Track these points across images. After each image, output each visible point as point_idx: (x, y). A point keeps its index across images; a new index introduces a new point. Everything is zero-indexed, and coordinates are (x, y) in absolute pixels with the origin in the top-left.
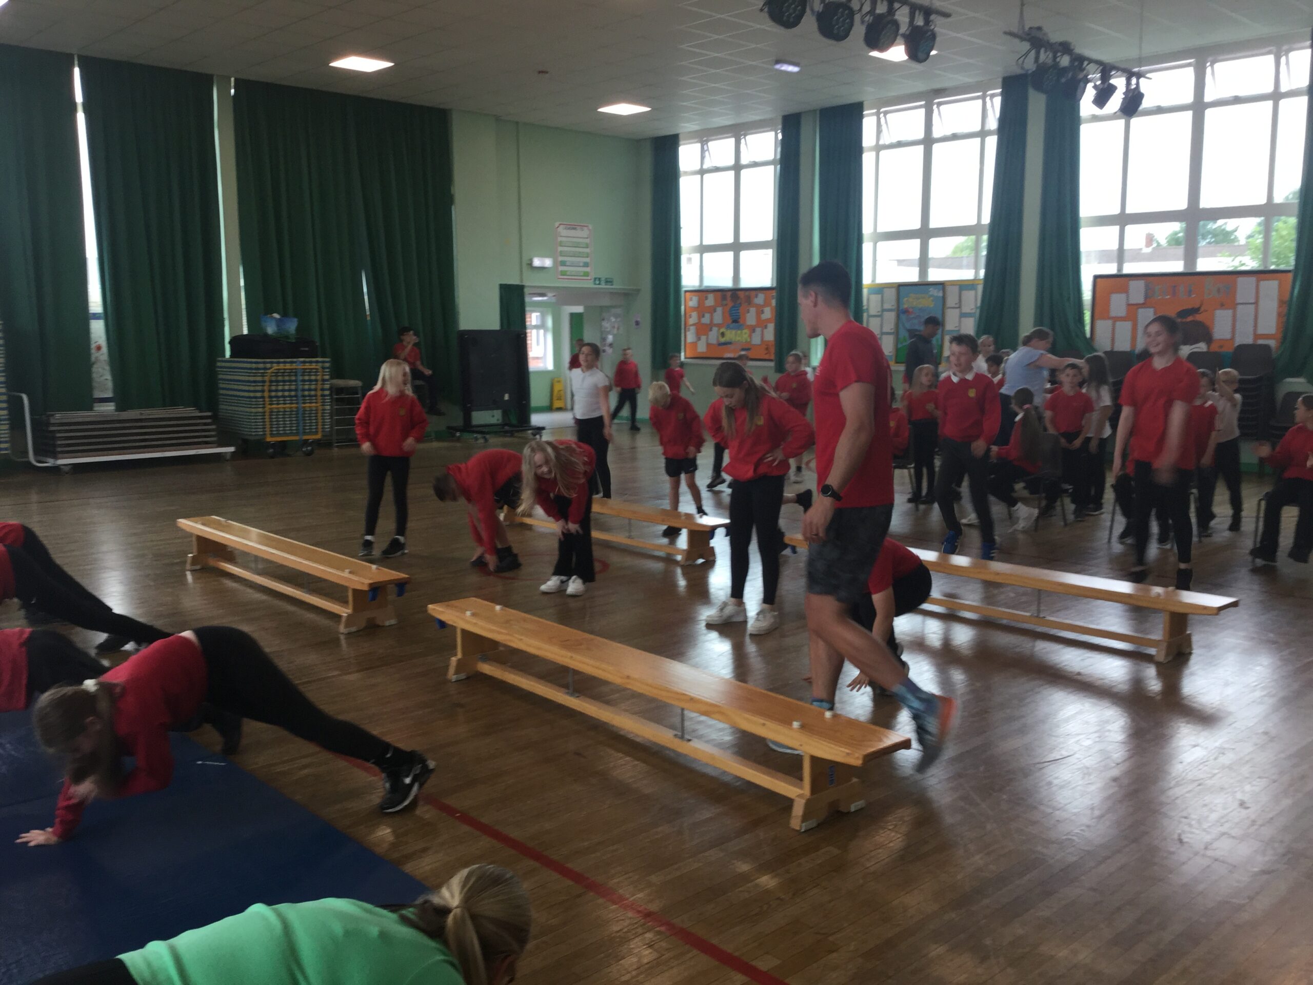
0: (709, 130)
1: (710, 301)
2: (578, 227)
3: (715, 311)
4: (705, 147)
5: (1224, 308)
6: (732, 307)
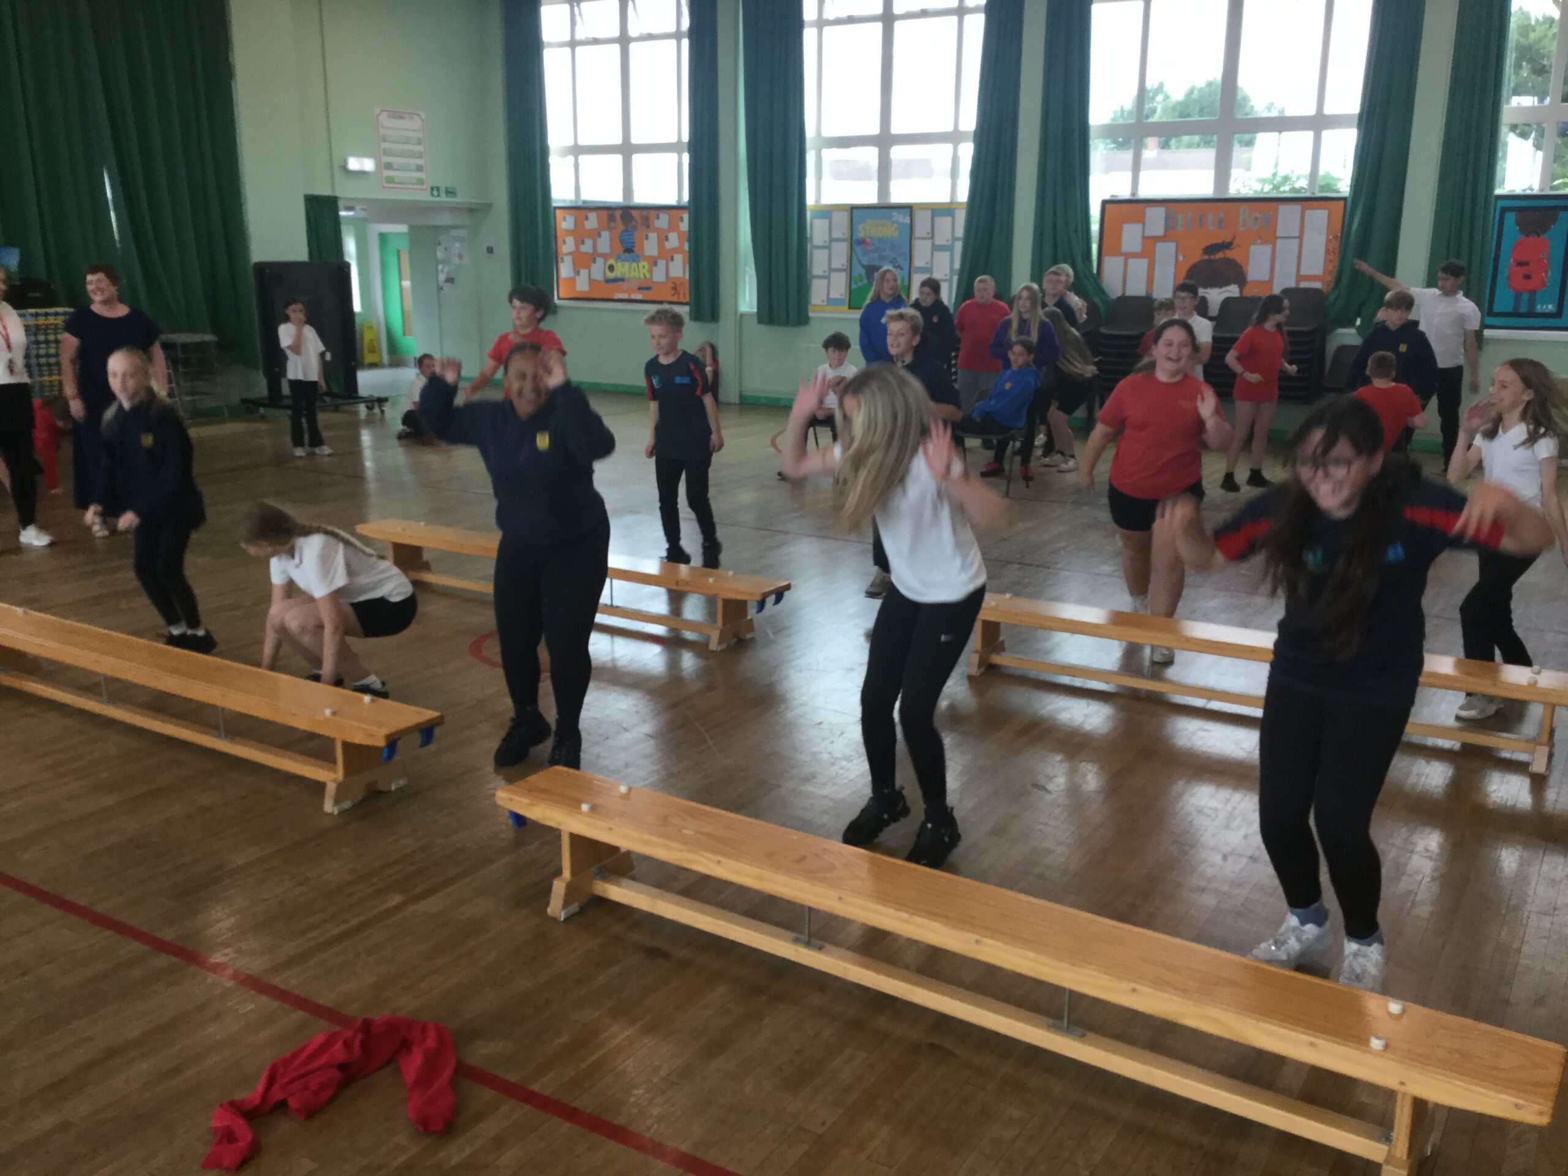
1: (592, 222)
2: (407, 115)
3: (599, 235)
4: (576, 9)
5: (1262, 243)
6: (623, 232)
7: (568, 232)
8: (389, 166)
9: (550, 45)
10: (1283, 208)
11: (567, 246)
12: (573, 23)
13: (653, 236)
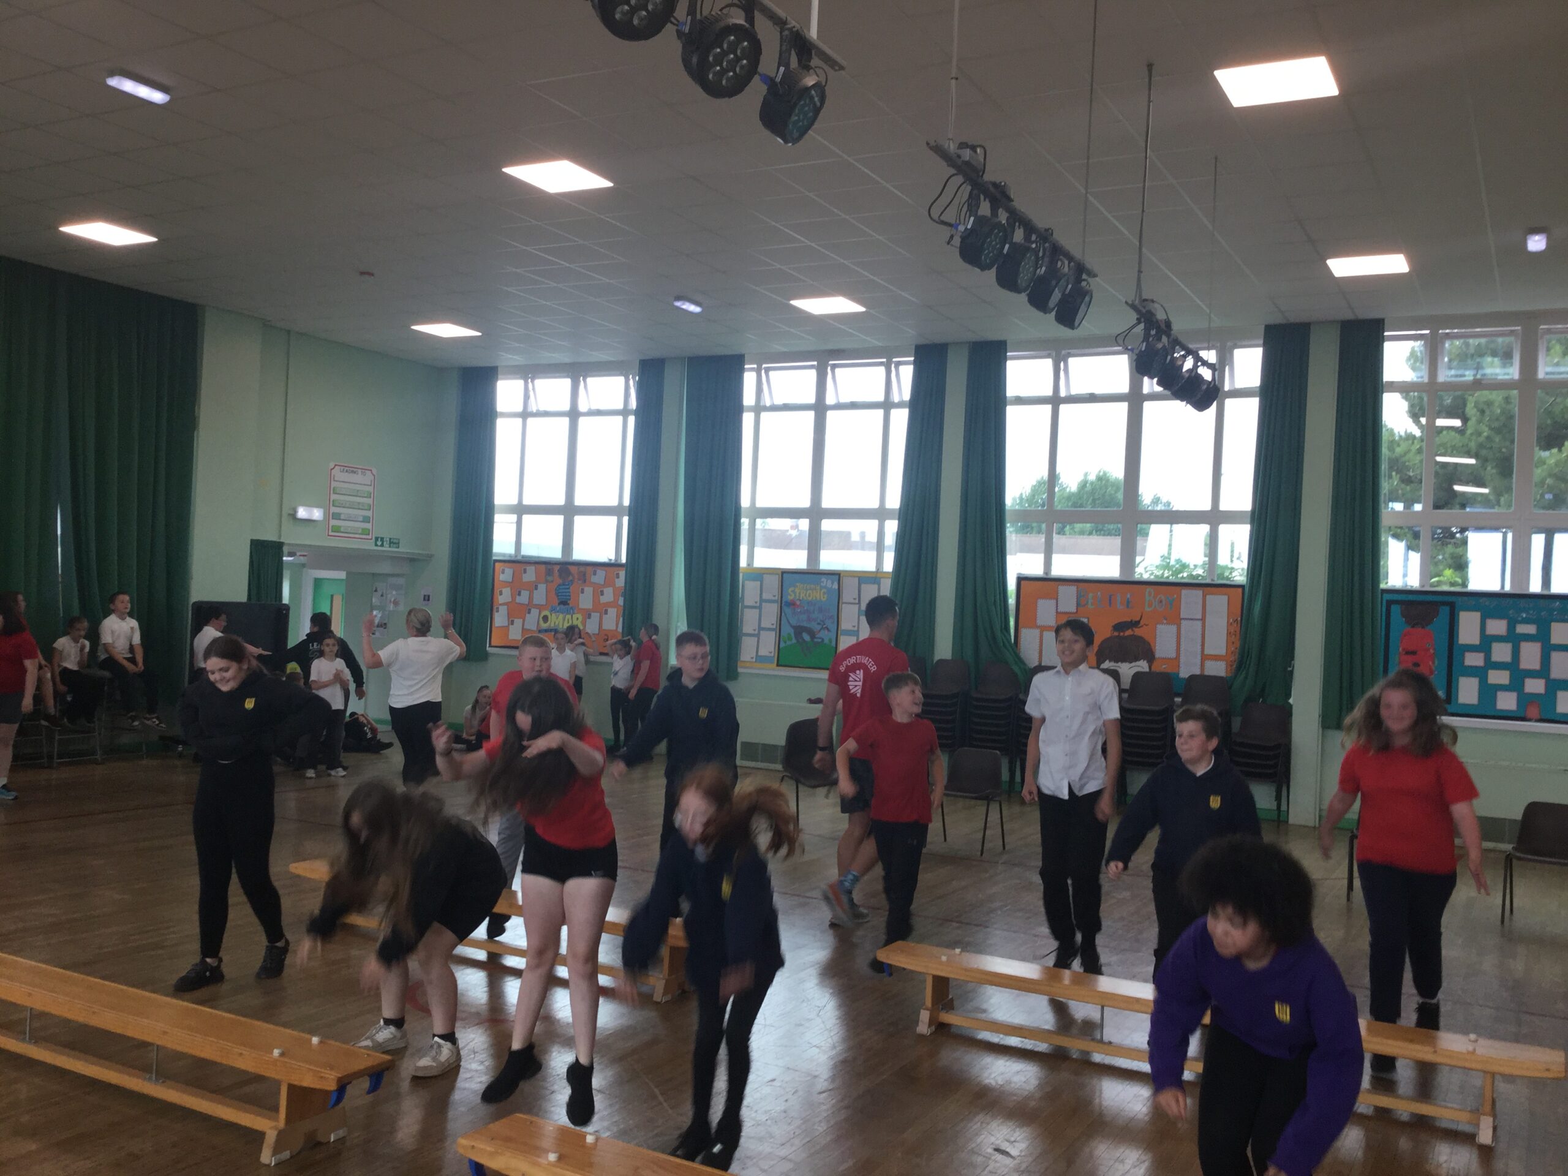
0: (538, 365)
1: (530, 575)
2: (360, 471)
3: (536, 589)
4: (530, 385)
5: (1167, 624)
6: (559, 585)
7: (506, 584)
8: (337, 516)
9: (504, 415)
10: (1185, 592)
11: (504, 596)
12: (527, 397)
13: (589, 590)
